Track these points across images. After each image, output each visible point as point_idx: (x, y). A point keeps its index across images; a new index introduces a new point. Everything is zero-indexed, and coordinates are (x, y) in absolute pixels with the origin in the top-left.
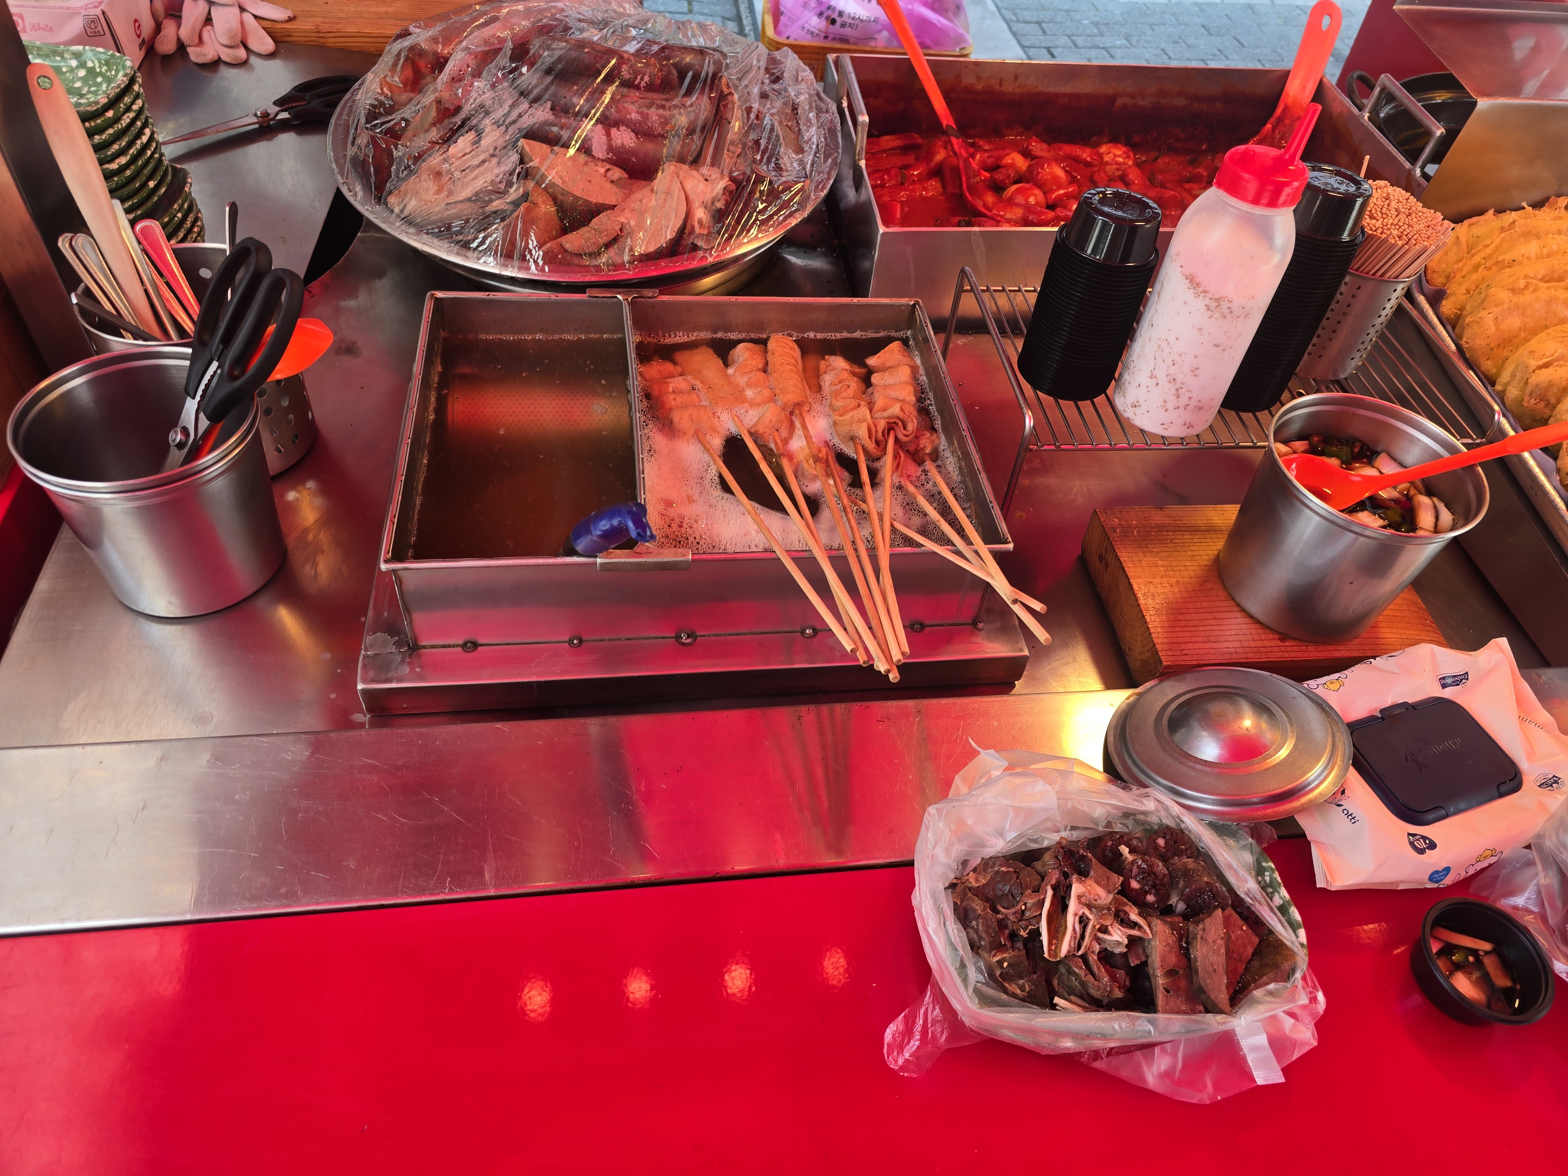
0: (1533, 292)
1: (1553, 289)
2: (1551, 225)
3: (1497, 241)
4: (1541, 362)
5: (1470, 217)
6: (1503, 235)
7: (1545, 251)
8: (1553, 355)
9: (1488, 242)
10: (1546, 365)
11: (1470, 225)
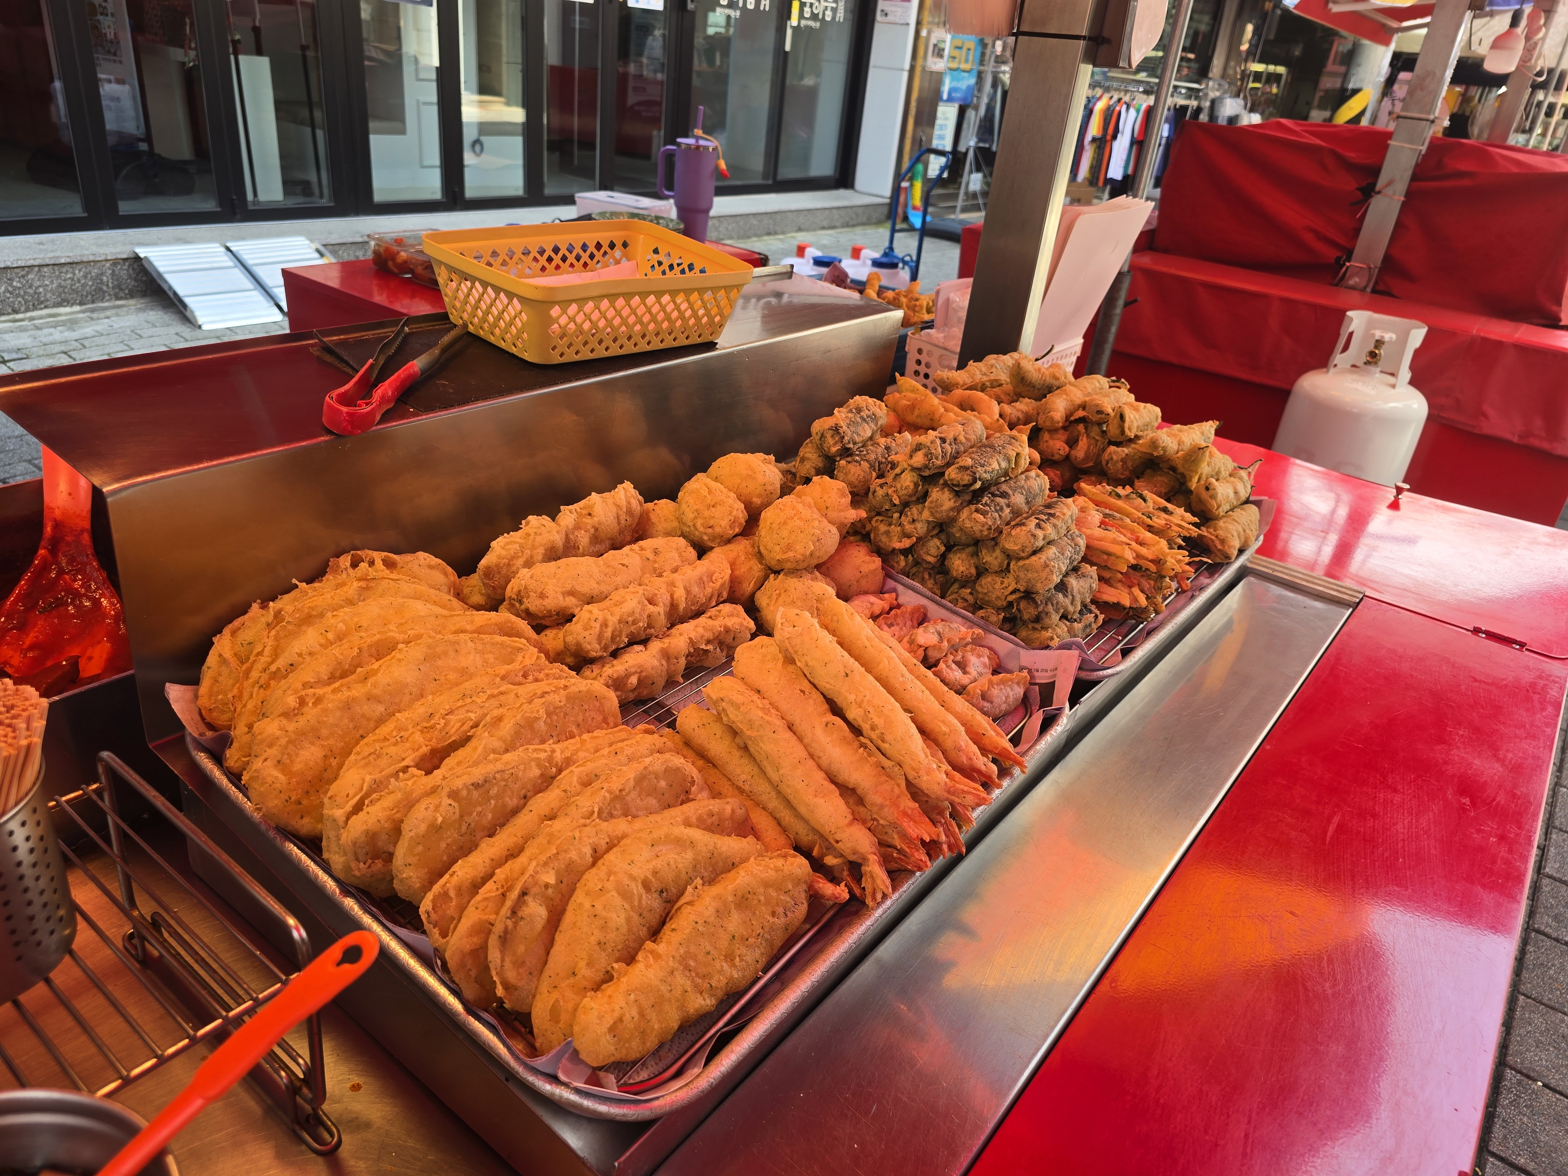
0: (315, 704)
1: (344, 689)
2: (333, 598)
3: (270, 642)
4: (349, 807)
5: (230, 622)
6: (273, 633)
7: (330, 636)
8: (361, 789)
9: (259, 648)
10: (358, 808)
11: (234, 633)
